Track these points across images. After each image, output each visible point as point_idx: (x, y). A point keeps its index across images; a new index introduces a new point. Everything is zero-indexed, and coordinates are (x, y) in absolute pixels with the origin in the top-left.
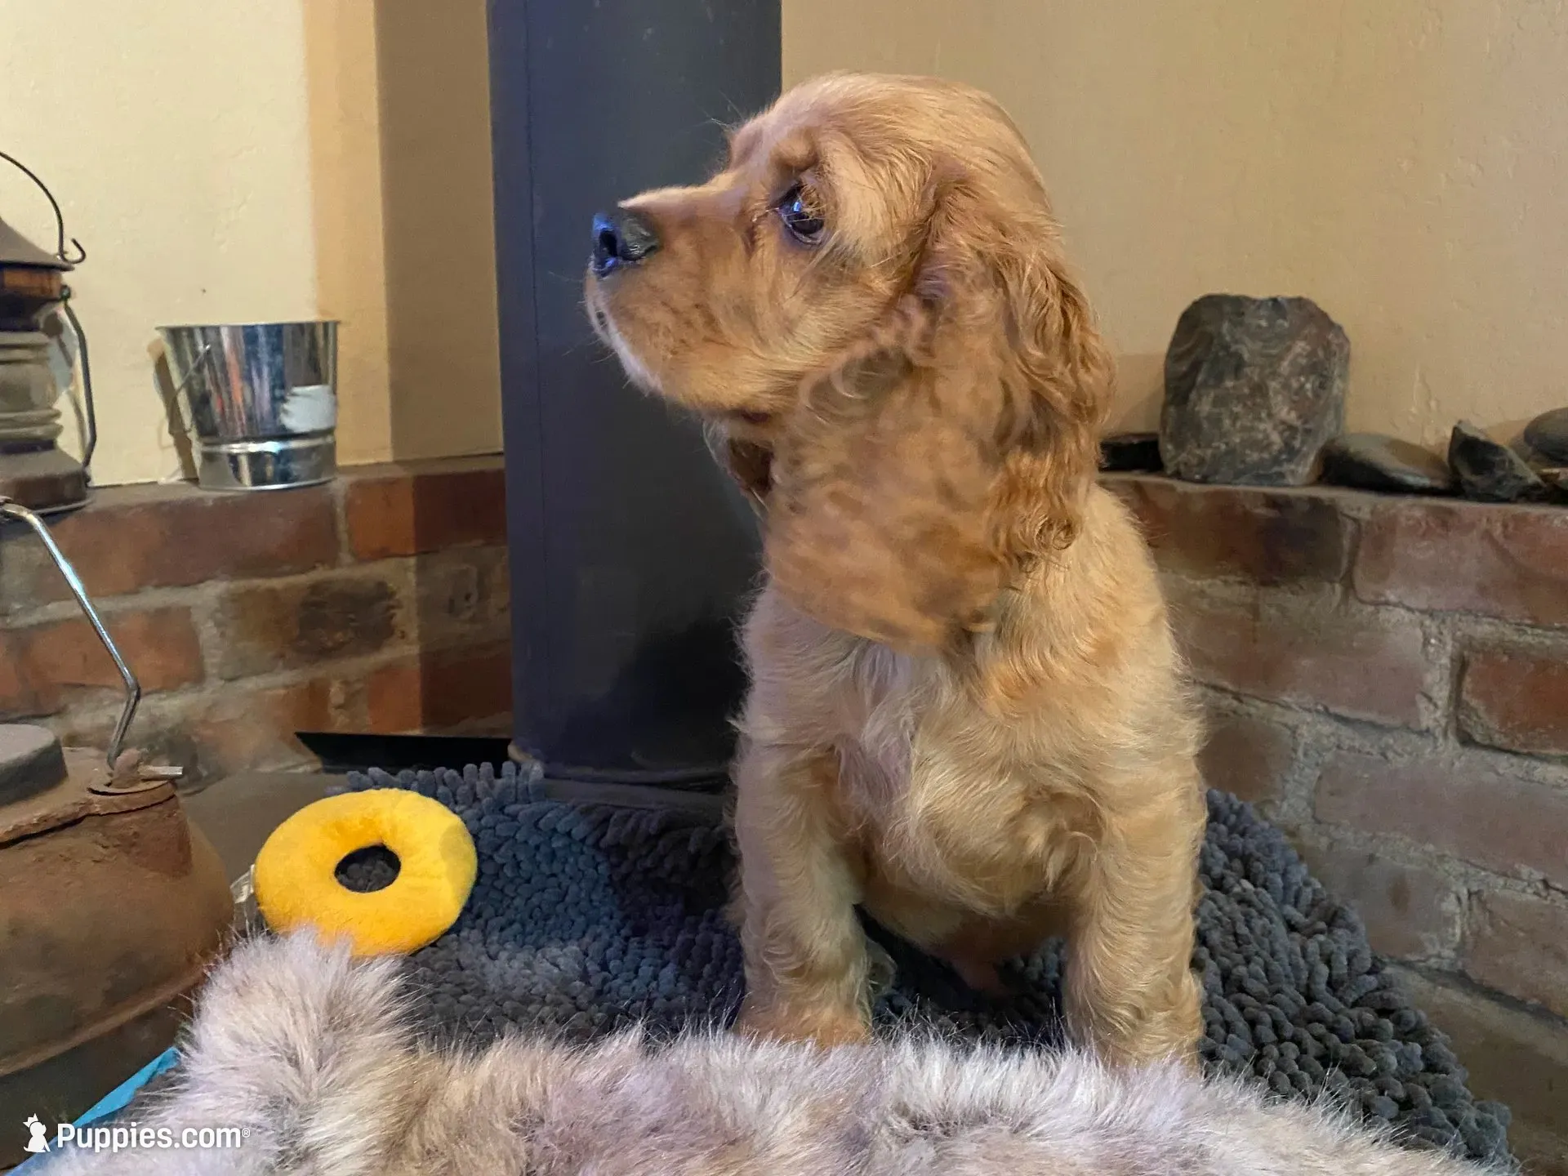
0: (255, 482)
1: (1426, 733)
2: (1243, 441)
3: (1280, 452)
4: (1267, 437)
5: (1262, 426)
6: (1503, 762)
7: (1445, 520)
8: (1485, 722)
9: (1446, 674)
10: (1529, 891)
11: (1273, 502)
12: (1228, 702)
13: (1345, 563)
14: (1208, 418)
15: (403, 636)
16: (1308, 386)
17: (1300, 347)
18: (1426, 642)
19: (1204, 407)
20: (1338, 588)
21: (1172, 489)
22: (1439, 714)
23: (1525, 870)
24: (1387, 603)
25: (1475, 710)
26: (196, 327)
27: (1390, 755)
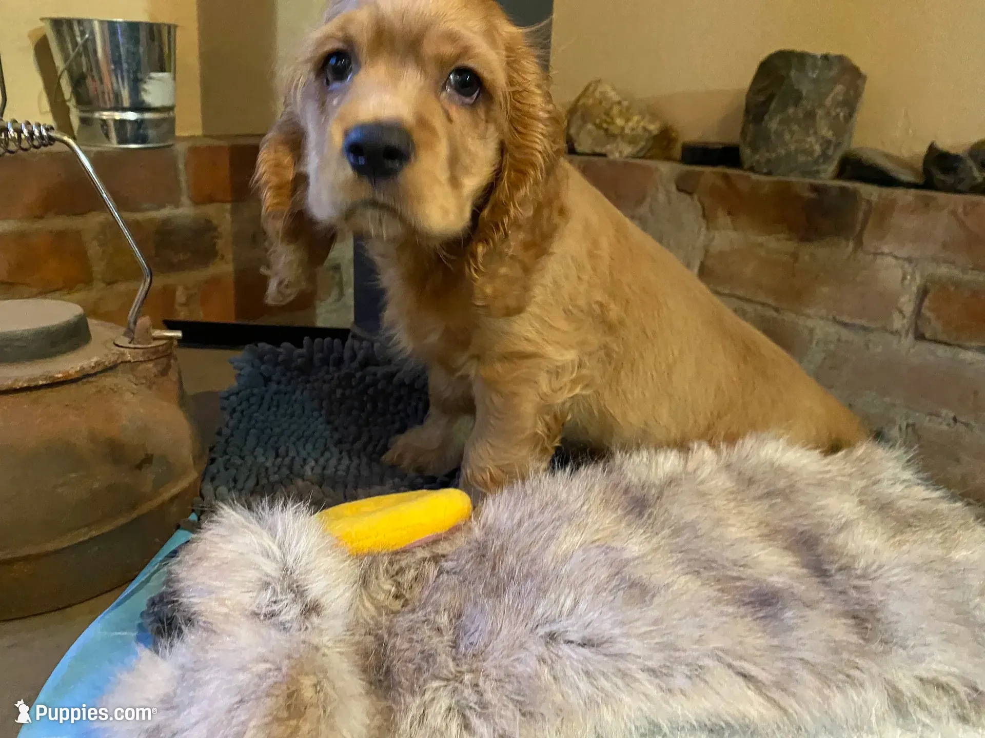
0: (120, 143)
1: (896, 333)
2: (796, 150)
3: (819, 157)
4: (811, 146)
5: (809, 139)
6: (941, 351)
7: (927, 204)
8: (934, 326)
9: (913, 297)
10: (944, 423)
11: (815, 189)
12: (772, 313)
13: (858, 228)
14: (775, 132)
15: (223, 257)
16: (842, 115)
17: (839, 88)
18: (904, 278)
19: (774, 125)
20: (851, 244)
21: (748, 177)
22: (905, 321)
23: (944, 412)
24: (882, 254)
25: (929, 320)
26: (73, 19)
27: (871, 346)
